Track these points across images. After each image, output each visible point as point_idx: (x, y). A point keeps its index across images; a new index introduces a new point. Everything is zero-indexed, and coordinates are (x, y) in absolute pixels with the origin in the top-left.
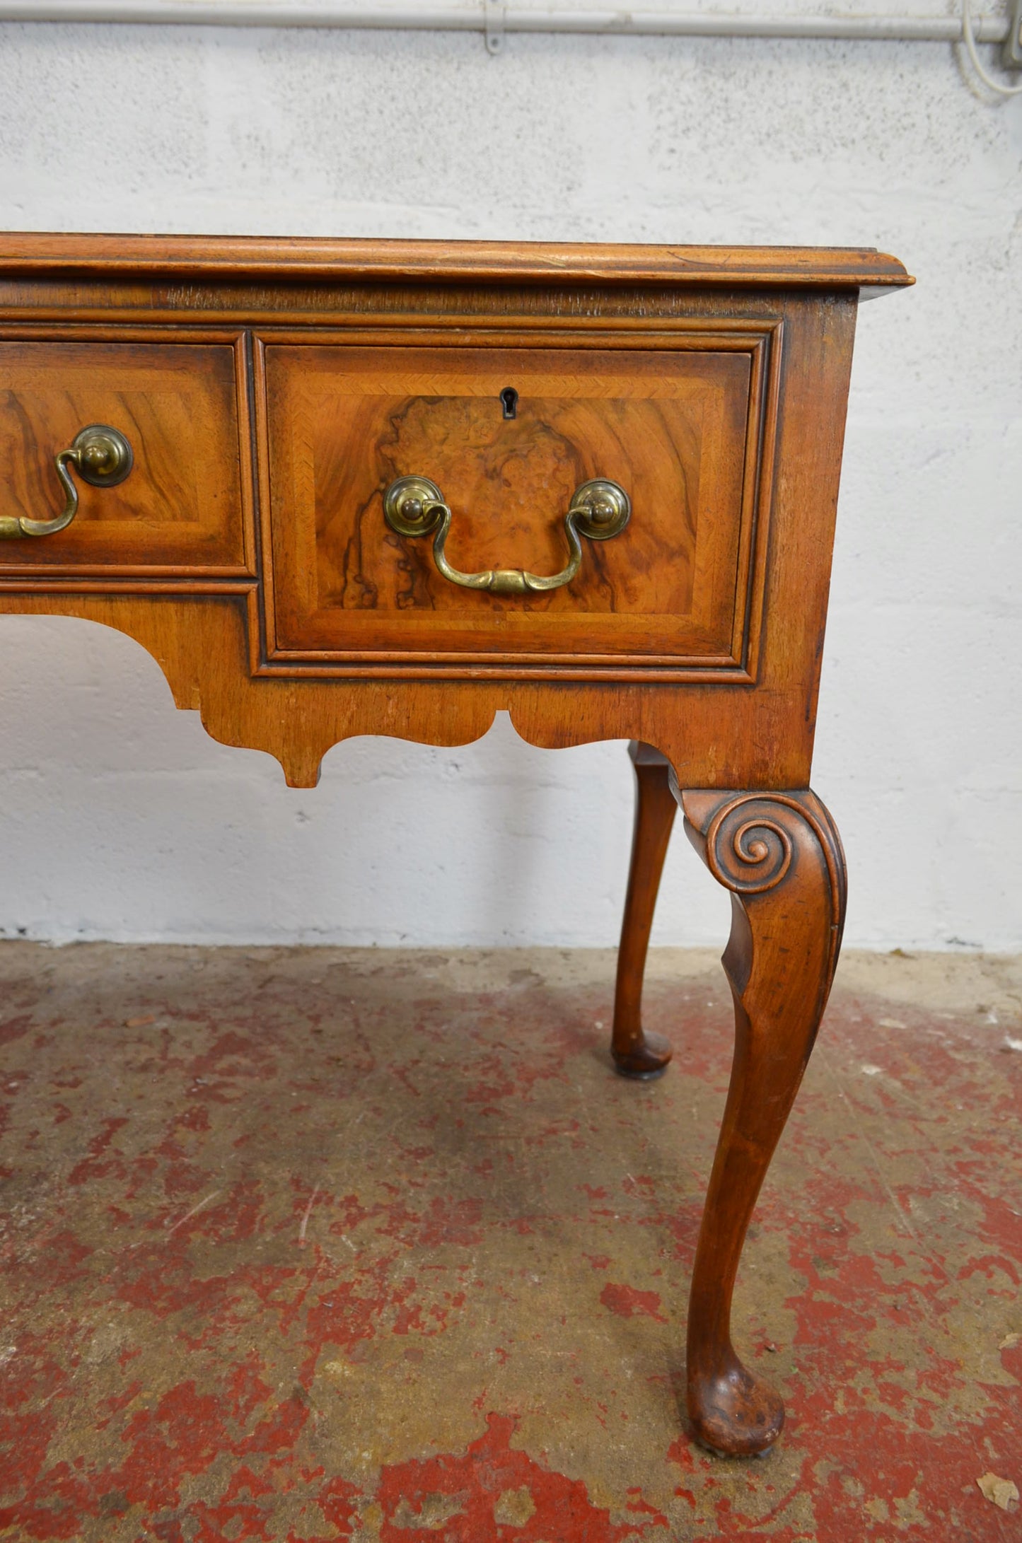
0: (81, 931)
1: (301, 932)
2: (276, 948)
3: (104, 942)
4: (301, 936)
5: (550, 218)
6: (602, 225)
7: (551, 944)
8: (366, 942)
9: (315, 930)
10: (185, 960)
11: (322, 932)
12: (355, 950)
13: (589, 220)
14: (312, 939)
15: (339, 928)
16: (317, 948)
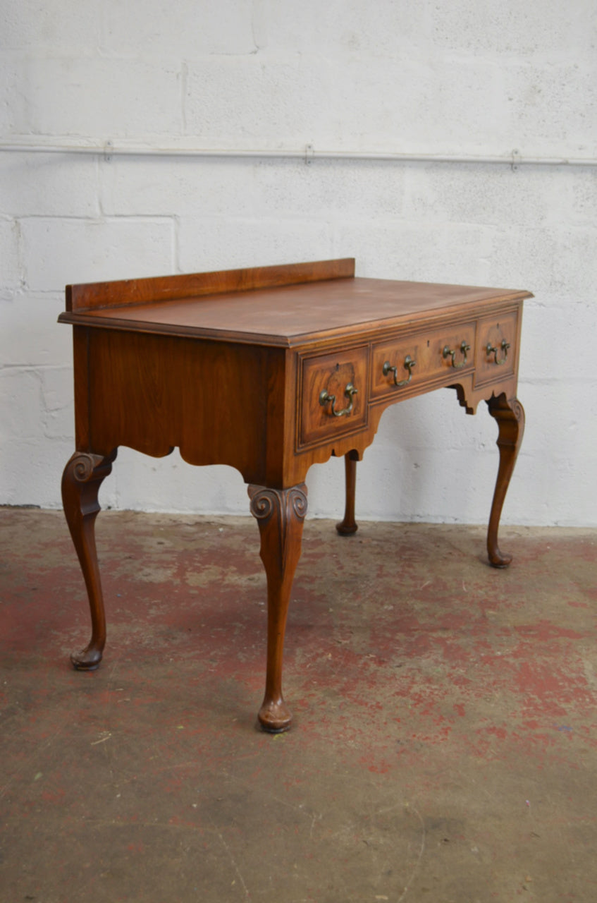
0: (316, 514)
1: (412, 517)
2: (403, 523)
3: (327, 519)
4: (412, 518)
5: (533, 229)
6: (554, 232)
7: (519, 524)
8: (440, 521)
9: (418, 516)
10: (367, 525)
11: (421, 517)
12: (436, 524)
13: (549, 230)
14: (417, 520)
15: (429, 515)
16: (419, 523)
